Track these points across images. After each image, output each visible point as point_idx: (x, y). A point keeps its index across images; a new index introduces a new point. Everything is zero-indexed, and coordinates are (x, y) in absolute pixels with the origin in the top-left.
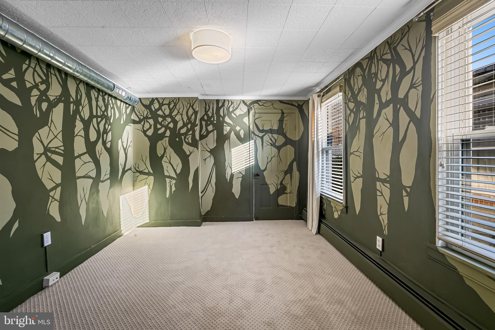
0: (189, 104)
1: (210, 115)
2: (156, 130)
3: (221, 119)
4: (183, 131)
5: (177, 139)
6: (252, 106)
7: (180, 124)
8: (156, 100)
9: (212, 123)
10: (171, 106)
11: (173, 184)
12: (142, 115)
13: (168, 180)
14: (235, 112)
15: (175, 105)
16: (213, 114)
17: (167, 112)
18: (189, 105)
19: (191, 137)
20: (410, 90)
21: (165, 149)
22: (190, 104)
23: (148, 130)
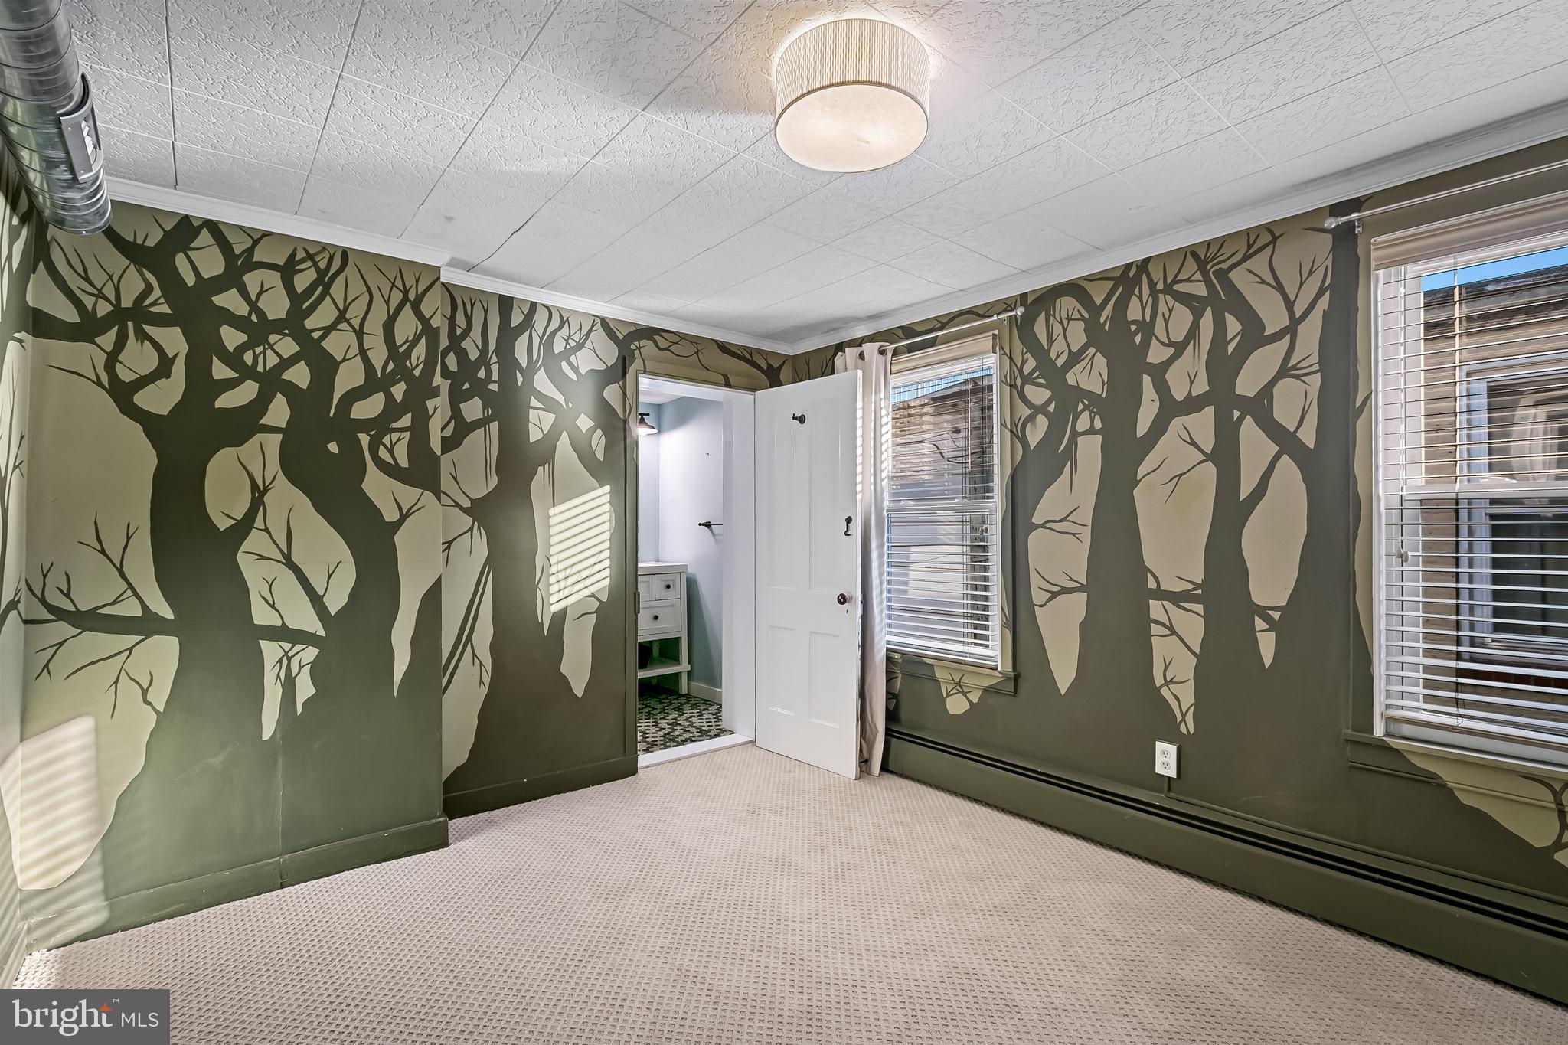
0: (397, 288)
1: (474, 355)
2: (201, 386)
3: (520, 379)
4: (369, 408)
5: (333, 447)
6: (633, 347)
7: (349, 377)
8: (205, 231)
9: (480, 389)
10: (301, 282)
11: (300, 667)
12: (100, 296)
13: (271, 651)
14: (572, 358)
15: (324, 281)
16: (484, 350)
17: (276, 306)
18: (397, 297)
19: (405, 442)
20: (1278, 381)
21: (259, 495)
22: (406, 292)
23: (143, 382)
